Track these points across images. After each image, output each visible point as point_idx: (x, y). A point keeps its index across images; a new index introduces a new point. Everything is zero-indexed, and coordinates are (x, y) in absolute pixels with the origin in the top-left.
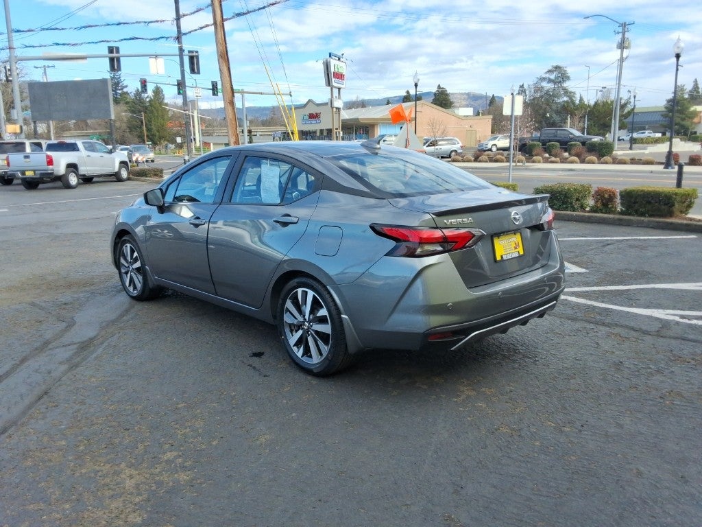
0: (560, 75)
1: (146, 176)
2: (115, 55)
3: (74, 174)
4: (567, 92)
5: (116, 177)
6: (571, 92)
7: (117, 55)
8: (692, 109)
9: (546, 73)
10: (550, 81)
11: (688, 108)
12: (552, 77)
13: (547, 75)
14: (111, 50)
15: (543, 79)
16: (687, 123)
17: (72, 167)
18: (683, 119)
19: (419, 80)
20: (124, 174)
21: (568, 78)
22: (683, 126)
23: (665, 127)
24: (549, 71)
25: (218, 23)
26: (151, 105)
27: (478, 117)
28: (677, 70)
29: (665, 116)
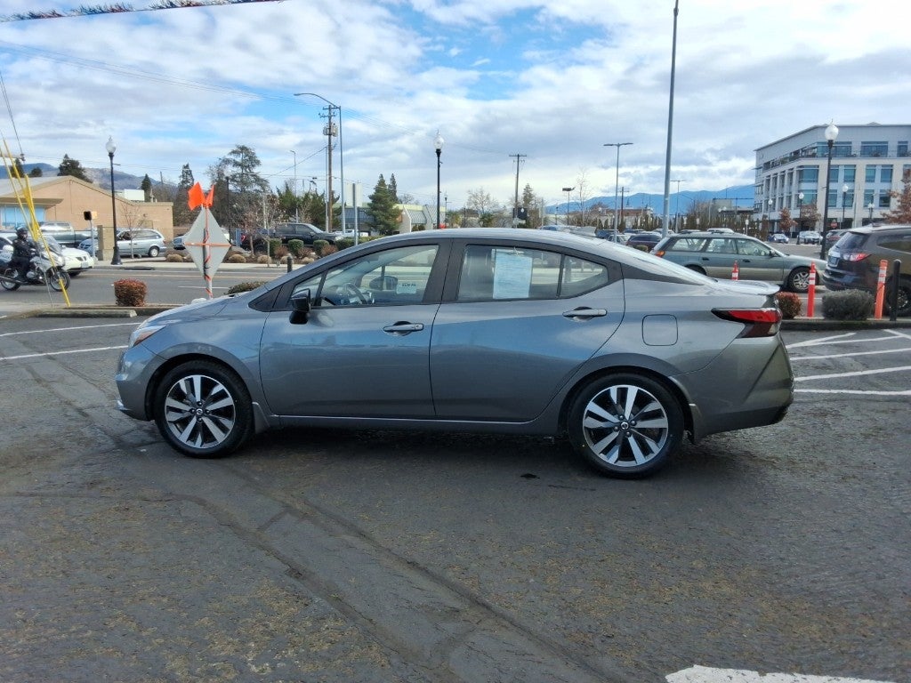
0: (247, 158)
4: (258, 180)
6: (263, 180)
8: (394, 207)
9: (230, 154)
10: (236, 164)
11: (391, 206)
12: (239, 159)
13: (232, 157)
15: (227, 162)
16: (391, 222)
18: (387, 218)
19: (115, 149)
21: (258, 162)
22: (388, 226)
23: (370, 225)
24: (234, 152)
27: (148, 203)
28: (439, 166)
29: (369, 214)
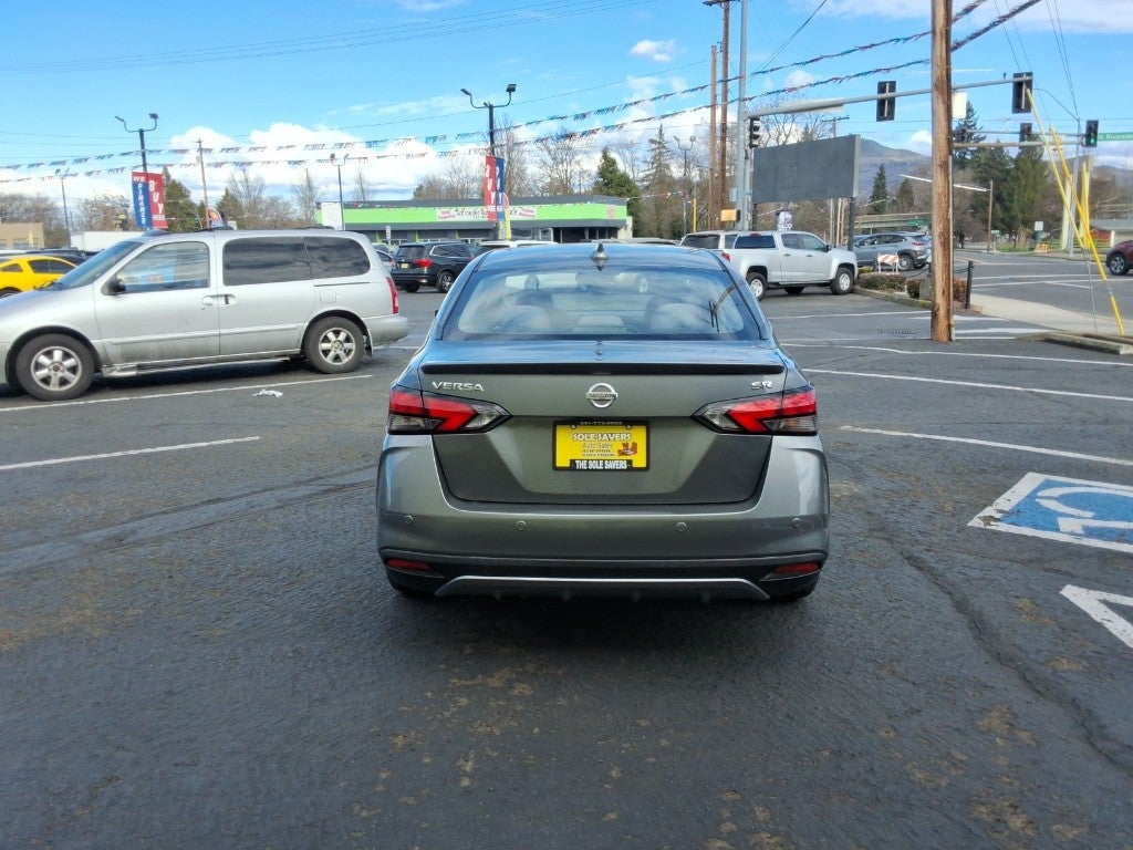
1: (876, 287)
2: (887, 94)
3: (759, 282)
5: (831, 288)
7: (892, 94)
14: (882, 88)
17: (758, 272)
20: (845, 283)
25: (938, 30)
26: (1017, 168)
